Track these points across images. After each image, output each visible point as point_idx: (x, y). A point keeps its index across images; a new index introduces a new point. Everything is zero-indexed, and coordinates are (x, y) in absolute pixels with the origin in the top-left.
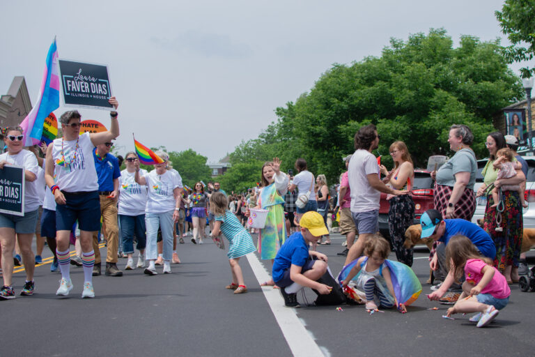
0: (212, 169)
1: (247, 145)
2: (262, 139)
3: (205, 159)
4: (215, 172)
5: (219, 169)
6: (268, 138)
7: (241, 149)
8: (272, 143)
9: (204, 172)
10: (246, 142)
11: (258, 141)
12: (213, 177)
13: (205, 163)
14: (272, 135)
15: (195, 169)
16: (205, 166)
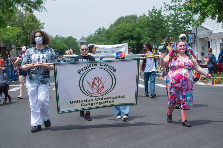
1: (92, 35)
2: (97, 33)
3: (76, 39)
4: (79, 43)
5: (80, 43)
6: (99, 32)
7: (90, 37)
8: (100, 34)
9: (75, 44)
11: (95, 33)
12: (79, 46)
14: (100, 31)
15: (73, 43)
16: (76, 42)
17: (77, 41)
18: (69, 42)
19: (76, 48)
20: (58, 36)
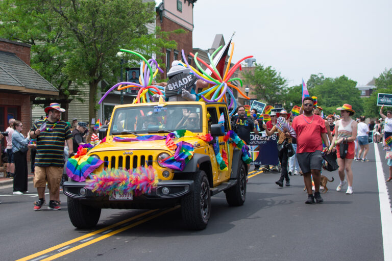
0: (361, 91)
3: (355, 83)
4: (363, 93)
5: (366, 91)
7: (384, 75)
9: (354, 94)
10: (389, 70)
12: (361, 97)
13: (355, 86)
15: (347, 91)
16: (355, 88)
17: (357, 86)
18: (338, 90)
19: (355, 101)
20: (315, 76)
